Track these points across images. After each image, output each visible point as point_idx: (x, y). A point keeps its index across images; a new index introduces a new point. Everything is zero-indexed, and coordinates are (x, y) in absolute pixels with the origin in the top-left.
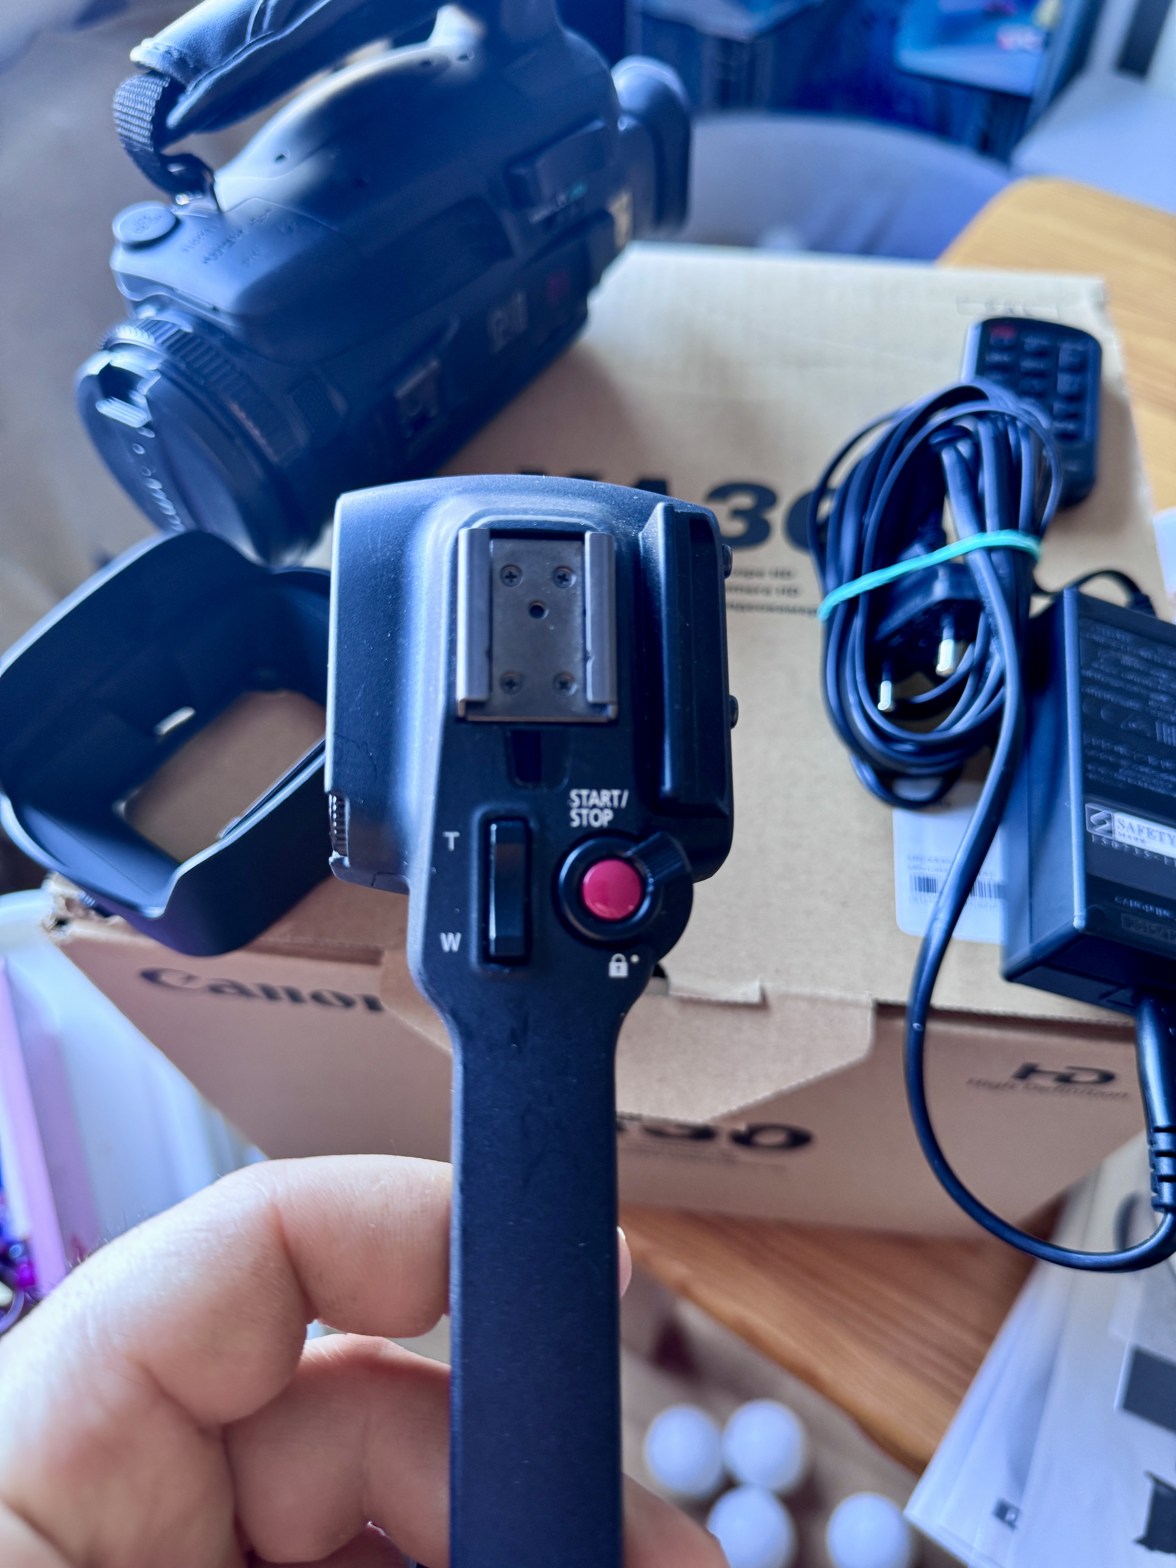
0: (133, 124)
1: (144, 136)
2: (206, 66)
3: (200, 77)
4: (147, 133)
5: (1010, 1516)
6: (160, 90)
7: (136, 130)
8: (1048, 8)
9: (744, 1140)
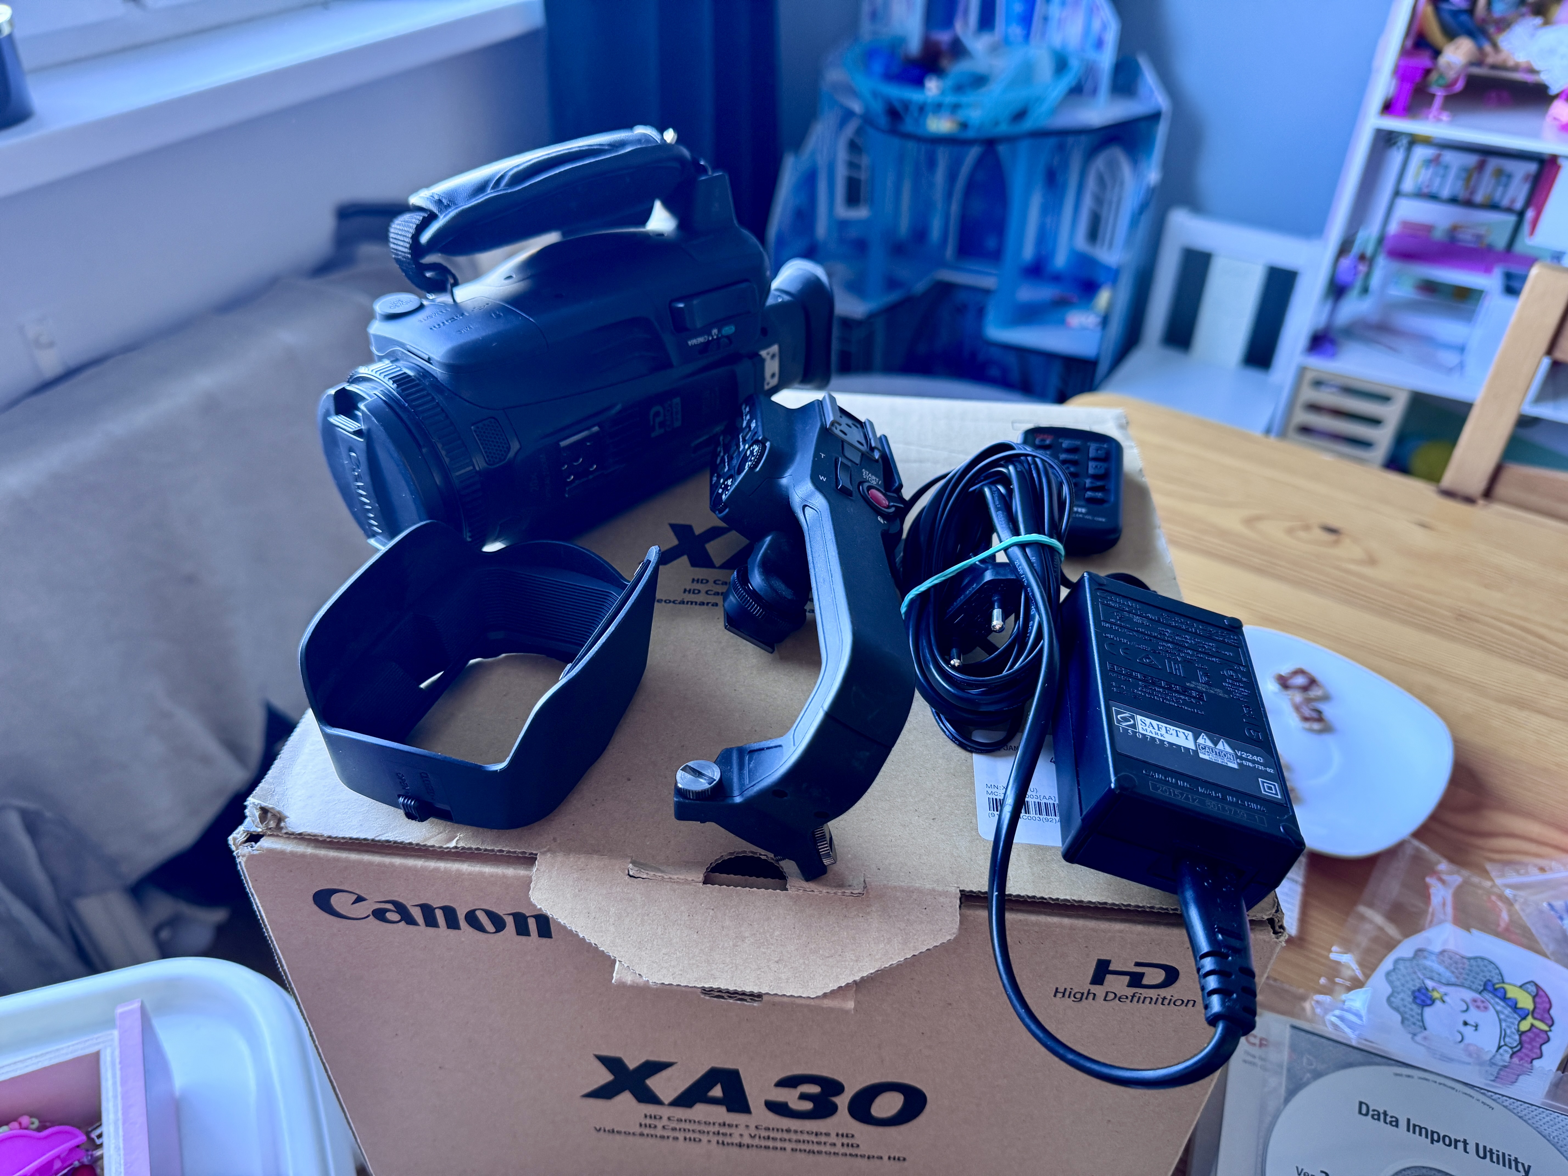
0: (400, 240)
1: (406, 247)
2: (455, 204)
3: (450, 210)
4: (408, 245)
6: (421, 218)
7: (401, 243)
8: (1103, 297)
9: (862, 1108)
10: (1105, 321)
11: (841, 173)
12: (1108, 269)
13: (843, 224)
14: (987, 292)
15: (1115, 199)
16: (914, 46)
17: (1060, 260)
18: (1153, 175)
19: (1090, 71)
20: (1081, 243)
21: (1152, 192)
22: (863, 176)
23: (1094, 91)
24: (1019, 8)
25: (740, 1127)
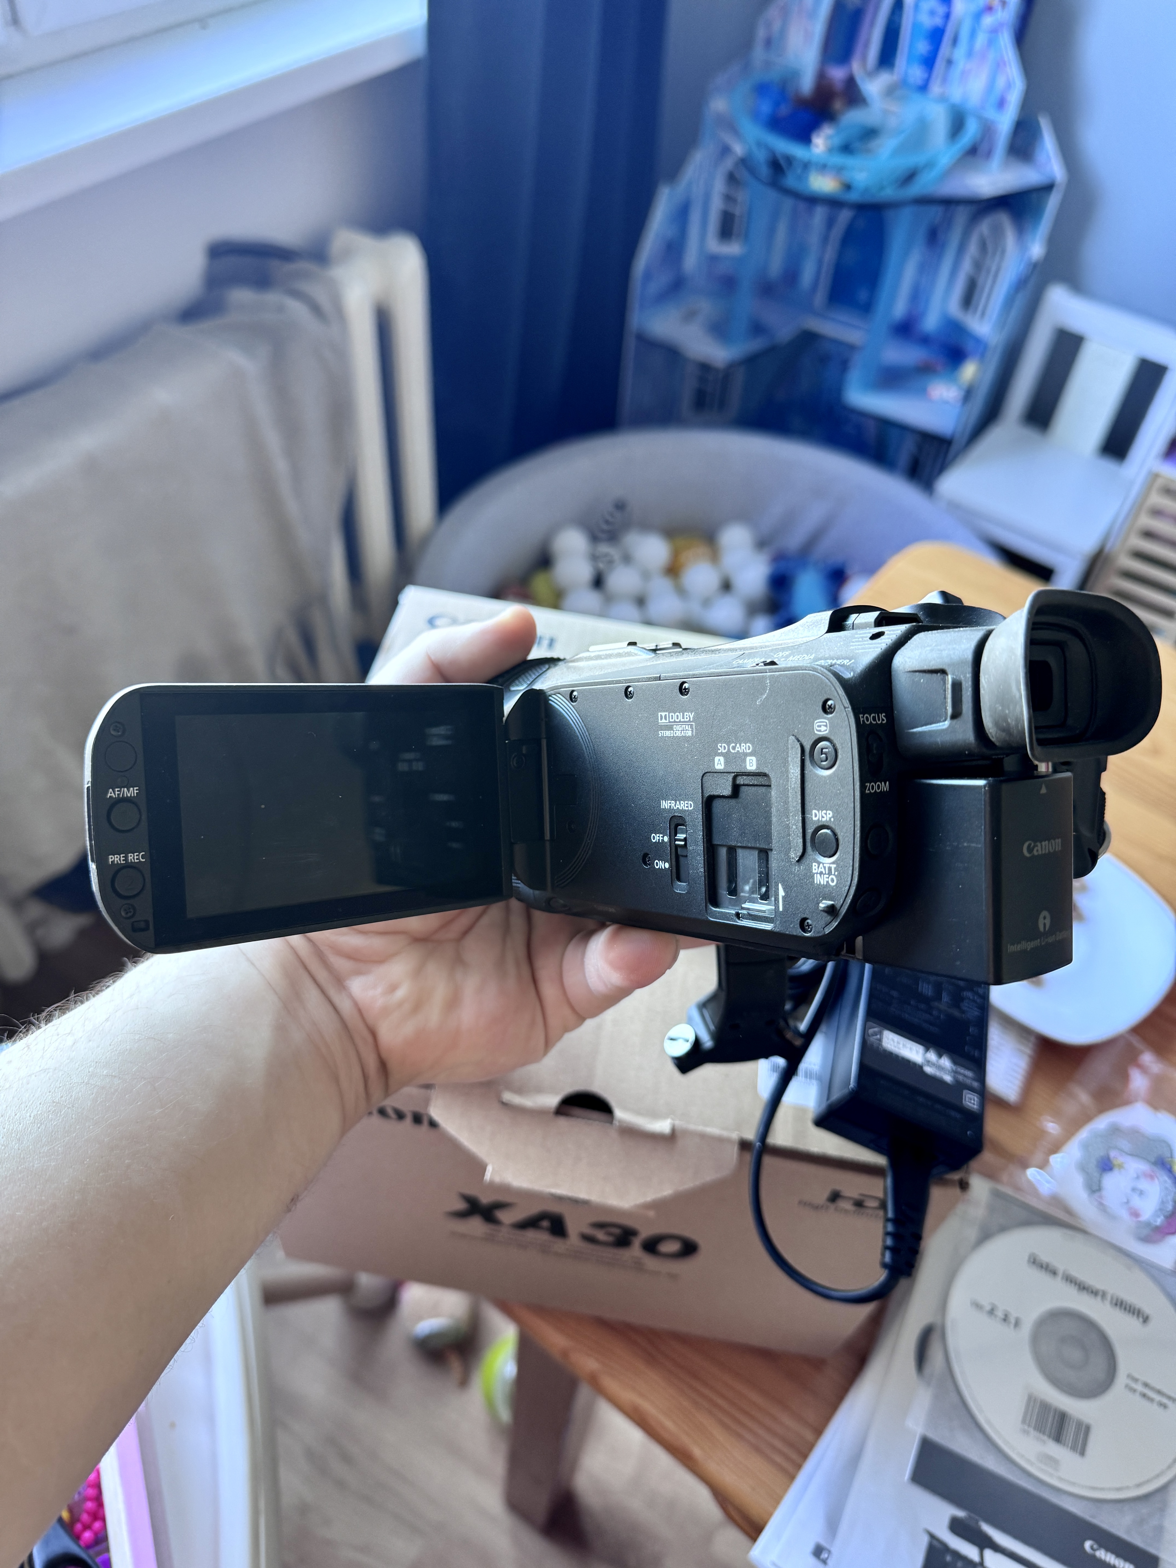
5: (824, 1555)
8: (969, 371)
9: (651, 1246)
10: (968, 394)
11: (717, 205)
12: (978, 340)
13: (714, 259)
14: (852, 348)
15: (994, 269)
16: (807, 84)
17: (931, 322)
18: (1037, 250)
19: (988, 130)
20: (954, 307)
21: (1035, 266)
22: (737, 211)
23: (989, 154)
24: (923, 47)
25: (559, 1245)
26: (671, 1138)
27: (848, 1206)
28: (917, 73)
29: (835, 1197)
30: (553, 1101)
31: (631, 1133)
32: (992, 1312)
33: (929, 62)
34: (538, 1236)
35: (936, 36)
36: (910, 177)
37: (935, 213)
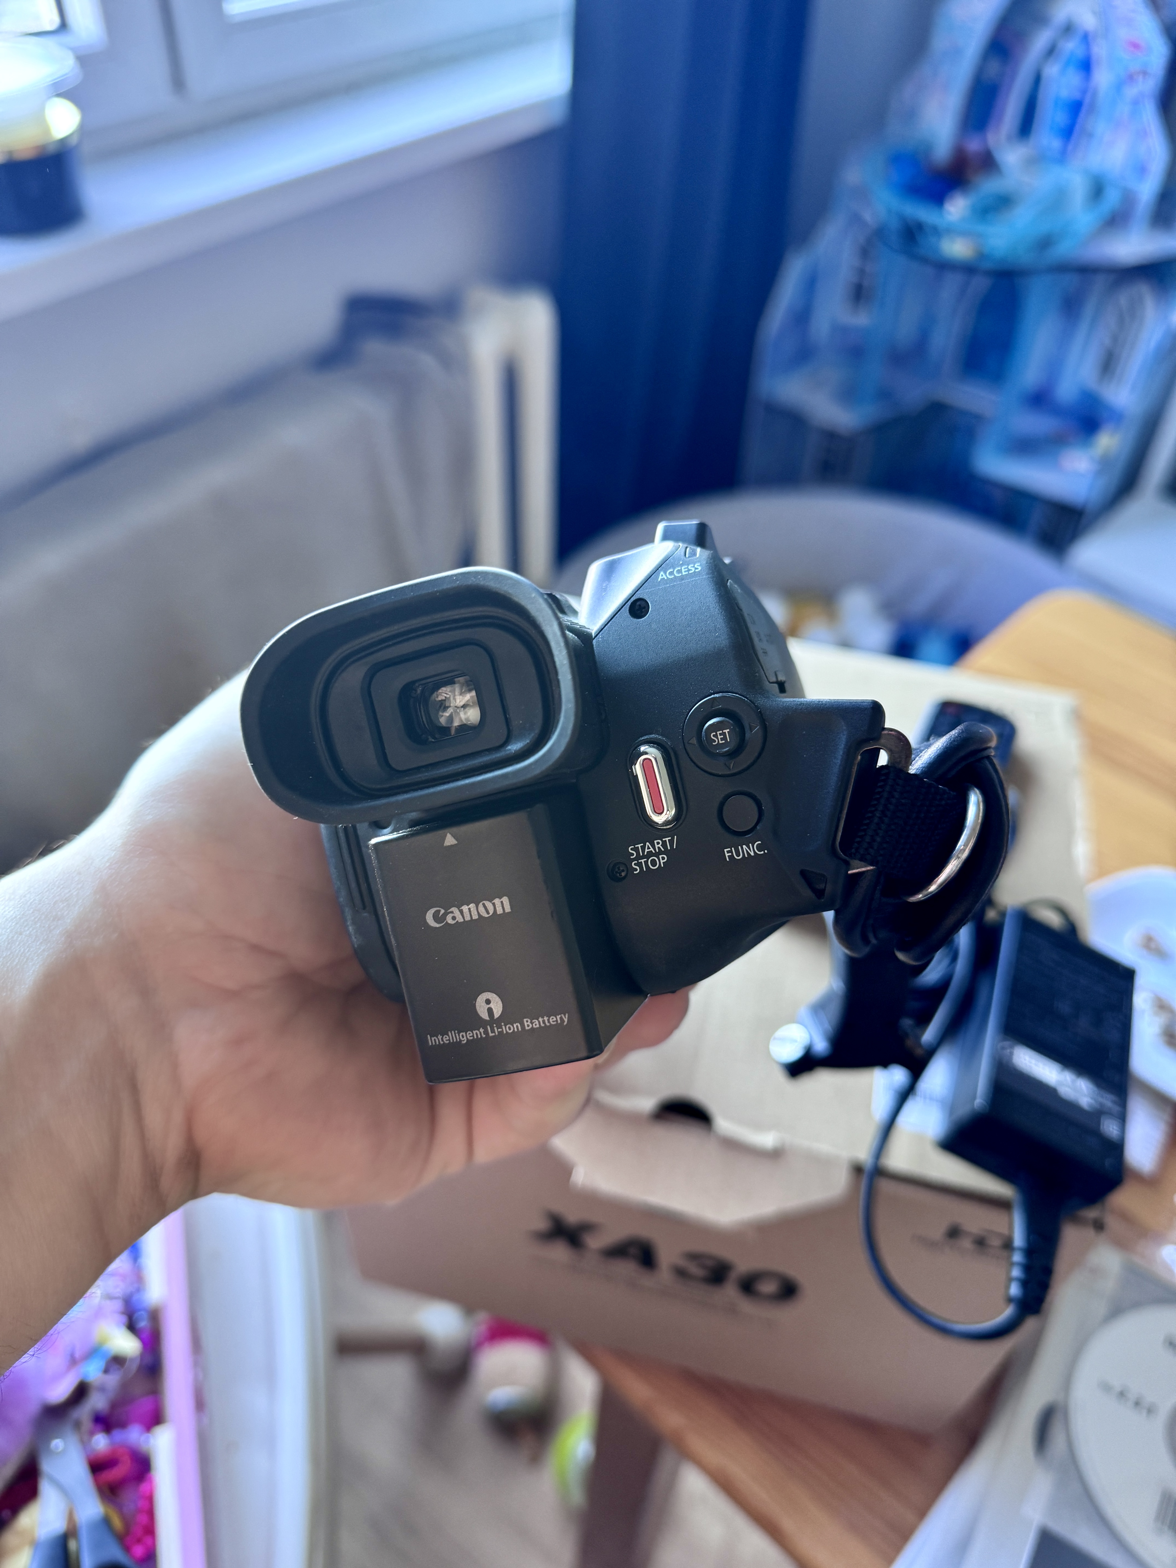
8: (1104, 442)
9: (748, 1286)
10: (1104, 464)
12: (1113, 410)
13: (841, 330)
14: (981, 418)
15: (1132, 337)
16: (943, 152)
17: (1065, 393)
19: (1128, 199)
20: (1089, 376)
22: (871, 282)
23: (1130, 222)
24: (1061, 118)
25: (647, 1280)
26: (776, 1155)
27: (966, 1244)
28: (1056, 144)
29: (954, 1233)
30: (647, 1104)
31: (733, 1145)
32: (1122, 1394)
33: (1068, 132)
34: (627, 1268)
35: (1076, 108)
36: (1045, 243)
37: (1070, 281)
